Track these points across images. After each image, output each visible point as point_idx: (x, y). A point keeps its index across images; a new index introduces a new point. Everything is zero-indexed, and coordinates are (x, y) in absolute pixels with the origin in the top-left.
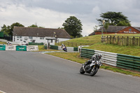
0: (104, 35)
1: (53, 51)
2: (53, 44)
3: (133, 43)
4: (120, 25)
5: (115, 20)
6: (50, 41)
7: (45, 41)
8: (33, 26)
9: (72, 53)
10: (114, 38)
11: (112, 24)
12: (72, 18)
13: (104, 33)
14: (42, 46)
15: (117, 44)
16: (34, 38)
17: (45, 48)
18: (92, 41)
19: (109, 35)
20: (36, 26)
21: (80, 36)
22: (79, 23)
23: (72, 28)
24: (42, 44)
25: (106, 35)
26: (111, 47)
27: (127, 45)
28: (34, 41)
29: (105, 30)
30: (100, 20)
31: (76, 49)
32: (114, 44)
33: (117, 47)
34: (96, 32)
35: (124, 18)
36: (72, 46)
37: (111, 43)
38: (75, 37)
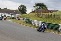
1: (13, 20)
2: (14, 17)
3: (49, 17)
4: (43, 9)
5: (41, 7)
6: (12, 15)
7: (10, 15)
8: (5, 8)
9: (22, 21)
10: (40, 14)
11: (40, 9)
12: (22, 5)
13: (36, 12)
14: (9, 18)
15: (42, 17)
17: (10, 18)
18: (31, 16)
19: (38, 13)
20: (6, 9)
21: (25, 13)
22: (25, 7)
23: (22, 10)
24: (9, 17)
25: (37, 13)
26: (39, 18)
27: (46, 18)
28: (5, 15)
29: (37, 11)
30: (34, 7)
31: (24, 19)
32: (40, 17)
33: (41, 19)
34: (33, 12)
35: (45, 6)
36: (22, 18)
37: (39, 17)
38: (23, 14)
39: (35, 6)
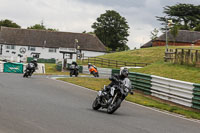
0: (169, 47)
5: (191, 20)
6: (67, 56)
7: (58, 56)
8: (37, 27)
10: (188, 53)
12: (111, 15)
13: (171, 43)
14: (51, 66)
15: (194, 65)
16: (38, 50)
19: (180, 48)
20: (43, 27)
21: (123, 47)
22: (123, 22)
23: (111, 32)
24: (53, 61)
25: (173, 48)
26: (183, 70)
28: (37, 55)
29: (172, 37)
30: (163, 19)
32: (189, 66)
33: (193, 72)
34: (156, 42)
36: (109, 66)
37: (182, 64)
38: (114, 50)
39: (167, 17)
